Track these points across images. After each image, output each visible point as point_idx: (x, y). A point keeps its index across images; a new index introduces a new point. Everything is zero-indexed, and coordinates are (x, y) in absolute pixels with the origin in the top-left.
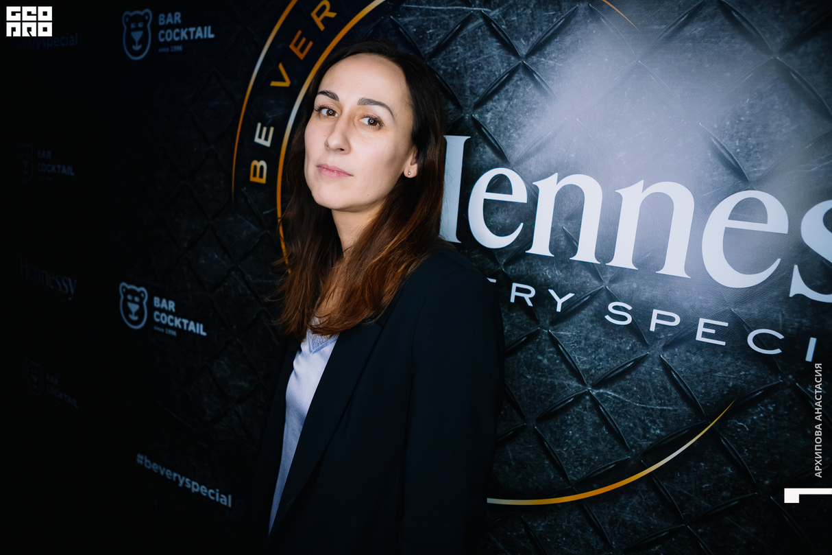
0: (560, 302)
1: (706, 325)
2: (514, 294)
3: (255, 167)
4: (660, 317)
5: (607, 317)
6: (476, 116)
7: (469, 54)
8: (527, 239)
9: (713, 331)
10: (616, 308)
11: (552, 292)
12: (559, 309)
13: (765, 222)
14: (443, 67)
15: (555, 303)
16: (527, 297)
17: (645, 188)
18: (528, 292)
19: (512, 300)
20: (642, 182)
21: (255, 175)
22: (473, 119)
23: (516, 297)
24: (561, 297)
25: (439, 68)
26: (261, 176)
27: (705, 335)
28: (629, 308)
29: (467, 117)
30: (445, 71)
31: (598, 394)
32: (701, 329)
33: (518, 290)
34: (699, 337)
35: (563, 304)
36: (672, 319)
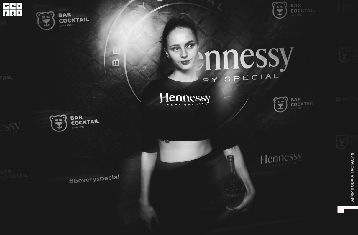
1: (245, 77)
3: (114, 62)
4: (236, 78)
5: (225, 81)
8: (205, 67)
9: (246, 78)
10: (227, 78)
11: (212, 78)
12: (215, 82)
13: (250, 55)
17: (228, 51)
20: (227, 50)
21: (114, 64)
24: (214, 79)
26: (117, 64)
27: (245, 79)
28: (229, 77)
31: (227, 98)
32: (244, 78)
34: (244, 80)
35: (215, 80)
36: (238, 77)
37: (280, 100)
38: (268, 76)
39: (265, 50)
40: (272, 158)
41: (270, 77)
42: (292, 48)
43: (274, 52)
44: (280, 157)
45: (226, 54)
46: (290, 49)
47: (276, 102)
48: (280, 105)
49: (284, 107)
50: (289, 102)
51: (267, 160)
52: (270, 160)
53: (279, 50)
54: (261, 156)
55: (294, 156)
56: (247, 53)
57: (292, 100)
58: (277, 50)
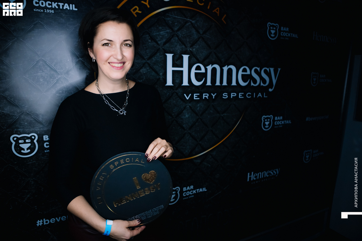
0: (214, 96)
2: (204, 96)
4: (233, 95)
5: (223, 97)
6: (191, 49)
7: (188, 32)
8: (206, 82)
9: (241, 95)
10: (225, 95)
11: (212, 94)
12: (214, 98)
13: (247, 72)
14: (181, 35)
15: (213, 96)
16: (207, 97)
18: (207, 95)
19: (204, 98)
20: (227, 66)
22: (190, 50)
23: (205, 97)
25: (179, 35)
28: (227, 94)
29: (188, 50)
30: (181, 36)
31: (223, 115)
33: (205, 95)
34: (240, 97)
35: (215, 96)
36: (235, 95)
37: (267, 118)
38: (260, 95)
39: (259, 69)
40: (257, 175)
41: (261, 95)
42: (279, 69)
43: (266, 72)
44: (263, 173)
45: (225, 69)
46: (278, 70)
47: (264, 120)
48: (267, 123)
49: (269, 125)
50: (274, 121)
51: (253, 177)
52: (255, 177)
53: (270, 70)
54: (249, 174)
55: (274, 172)
56: (244, 70)
57: (276, 118)
58: (268, 69)
